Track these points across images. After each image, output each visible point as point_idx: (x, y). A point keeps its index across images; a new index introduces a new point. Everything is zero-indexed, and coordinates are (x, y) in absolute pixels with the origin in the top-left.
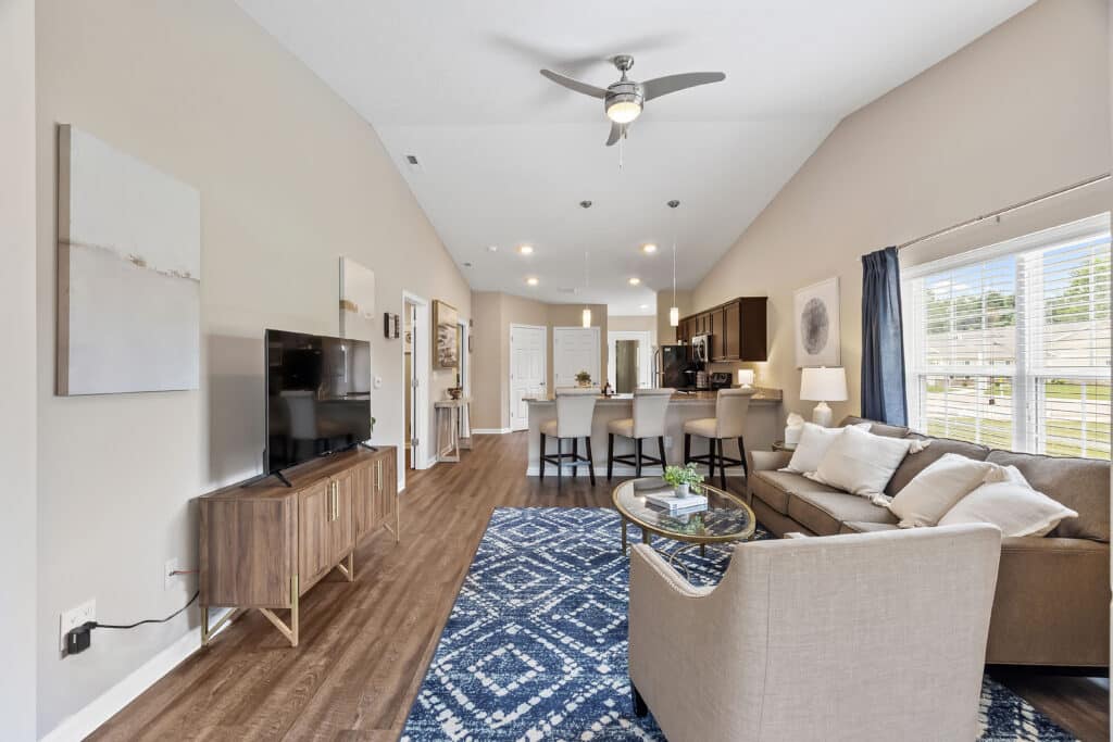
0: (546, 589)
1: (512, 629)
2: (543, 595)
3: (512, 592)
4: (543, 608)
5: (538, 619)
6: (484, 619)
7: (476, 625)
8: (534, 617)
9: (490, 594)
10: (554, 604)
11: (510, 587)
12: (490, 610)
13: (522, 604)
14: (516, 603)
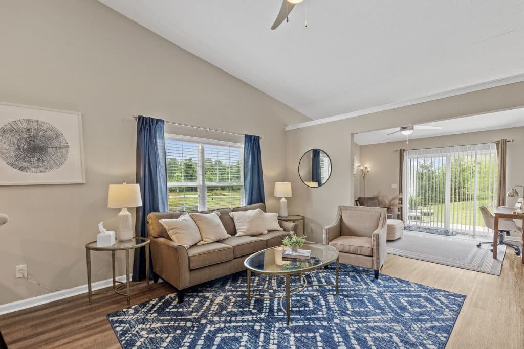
0: (371, 328)
1: (407, 315)
2: (376, 324)
3: (397, 334)
4: (382, 318)
5: (389, 314)
6: (422, 325)
7: (428, 325)
8: (391, 316)
9: (414, 340)
10: (374, 317)
11: (396, 339)
12: (418, 329)
13: (393, 324)
14: (397, 327)
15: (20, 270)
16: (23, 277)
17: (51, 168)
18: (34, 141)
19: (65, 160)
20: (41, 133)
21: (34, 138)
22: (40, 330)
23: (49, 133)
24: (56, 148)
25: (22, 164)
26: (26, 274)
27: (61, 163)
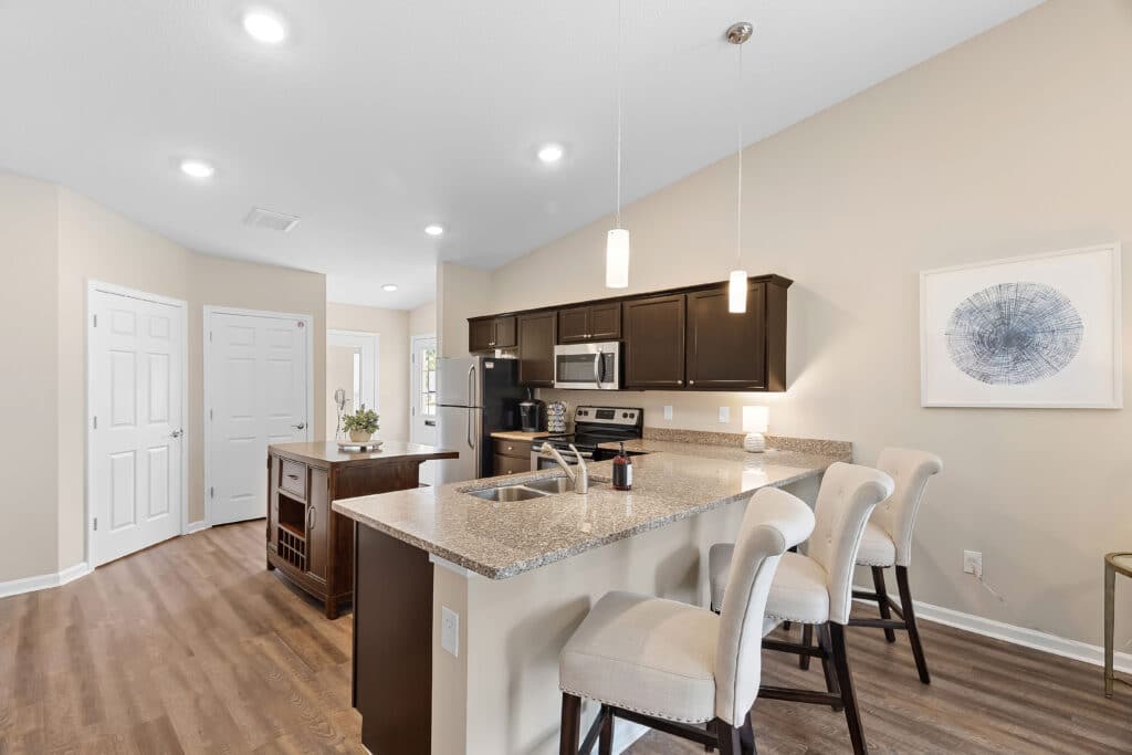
15: (969, 560)
16: (974, 573)
17: (1039, 374)
18: (1009, 324)
19: (1072, 356)
20: (1023, 307)
21: (1009, 319)
22: (987, 683)
23: (1039, 304)
24: (1053, 331)
25: (986, 369)
26: (979, 573)
27: (1063, 364)
